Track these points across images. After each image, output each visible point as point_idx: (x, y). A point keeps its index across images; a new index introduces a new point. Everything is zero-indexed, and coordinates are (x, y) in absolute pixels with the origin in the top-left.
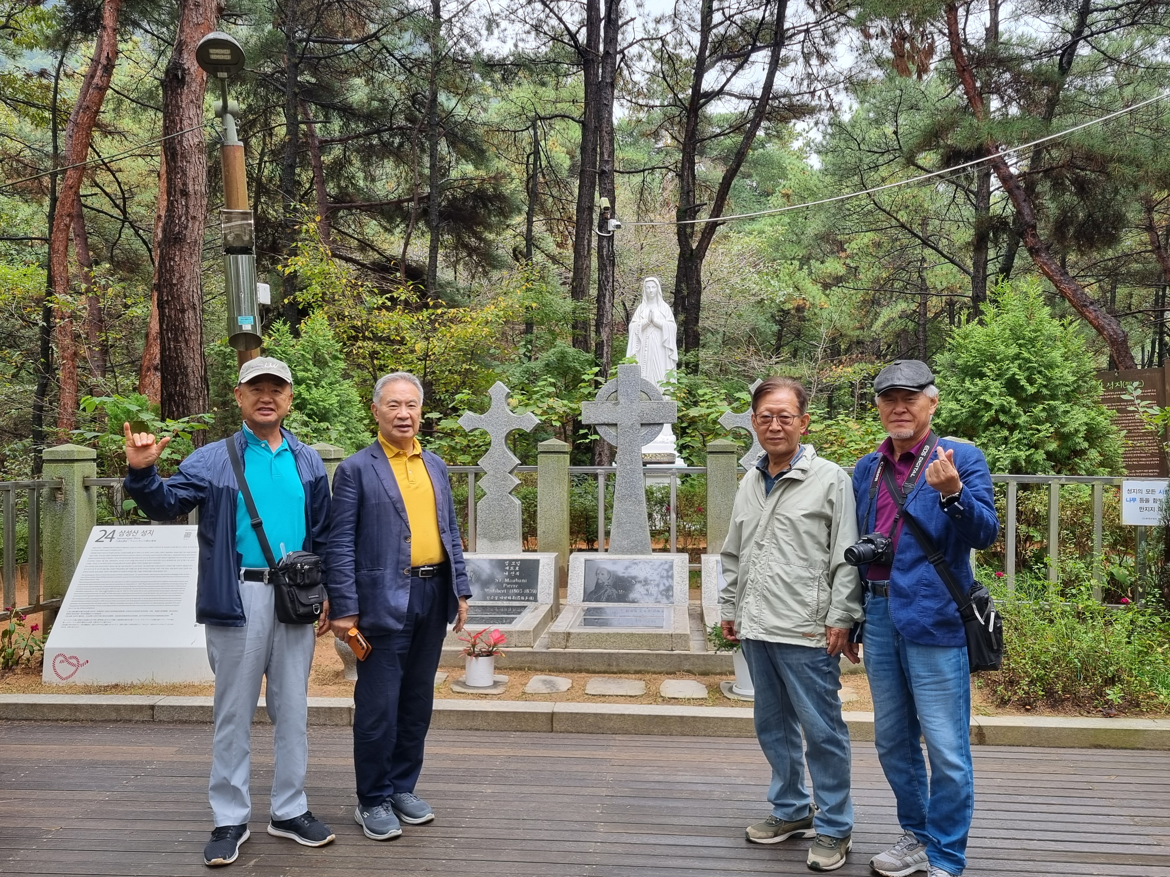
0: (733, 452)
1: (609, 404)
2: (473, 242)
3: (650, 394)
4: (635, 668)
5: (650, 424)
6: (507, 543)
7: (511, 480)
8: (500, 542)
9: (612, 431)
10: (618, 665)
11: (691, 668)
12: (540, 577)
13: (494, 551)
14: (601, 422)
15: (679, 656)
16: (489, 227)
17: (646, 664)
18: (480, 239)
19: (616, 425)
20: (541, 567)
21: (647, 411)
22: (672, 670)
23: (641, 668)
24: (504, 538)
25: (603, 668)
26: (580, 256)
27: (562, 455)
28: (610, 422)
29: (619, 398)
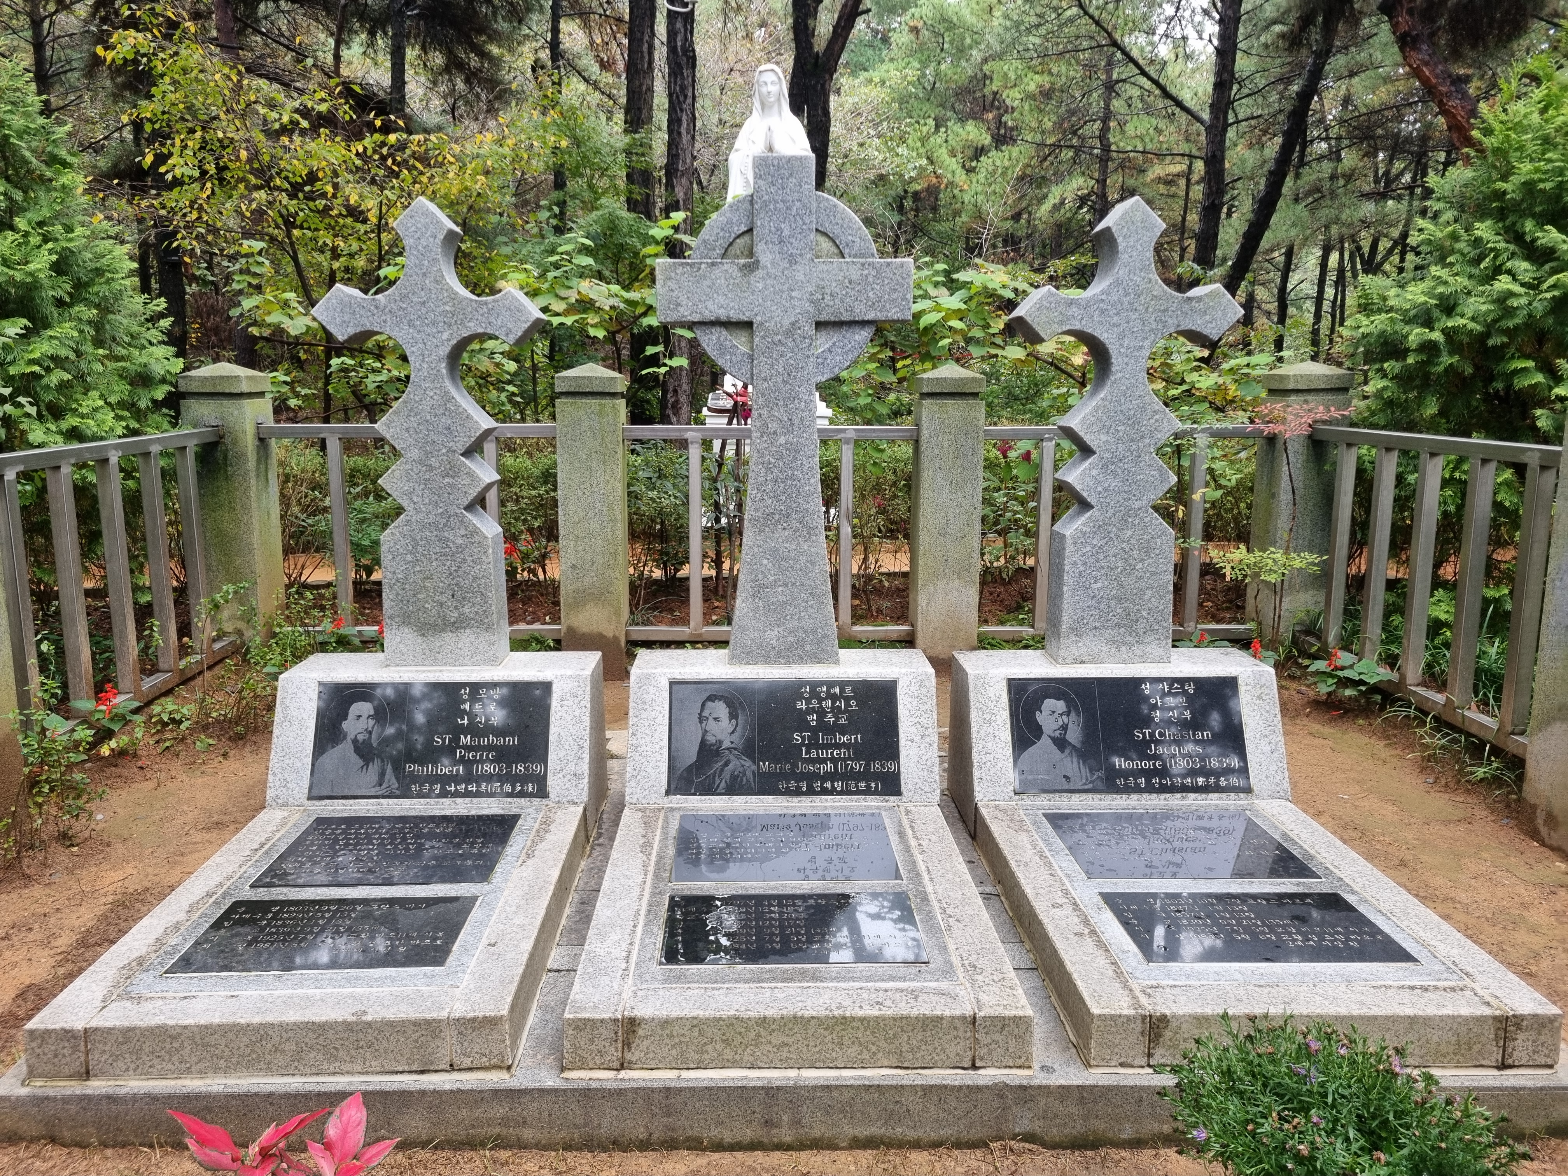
0: (975, 395)
1: (730, 267)
2: (474, 61)
3: (842, 240)
4: (850, 1131)
5: (839, 324)
6: (467, 638)
7: (471, 474)
8: (448, 636)
9: (739, 342)
10: (796, 1123)
11: (1037, 1127)
12: (553, 730)
13: (433, 658)
14: (709, 316)
15: (1000, 1090)
16: (495, 37)
17: (890, 1117)
18: (483, 55)
19: (748, 325)
20: (555, 704)
21: (834, 287)
22: (975, 1134)
23: (876, 1130)
24: (457, 625)
25: (748, 1134)
26: (637, 72)
27: (608, 402)
28: (734, 316)
29: (759, 248)
